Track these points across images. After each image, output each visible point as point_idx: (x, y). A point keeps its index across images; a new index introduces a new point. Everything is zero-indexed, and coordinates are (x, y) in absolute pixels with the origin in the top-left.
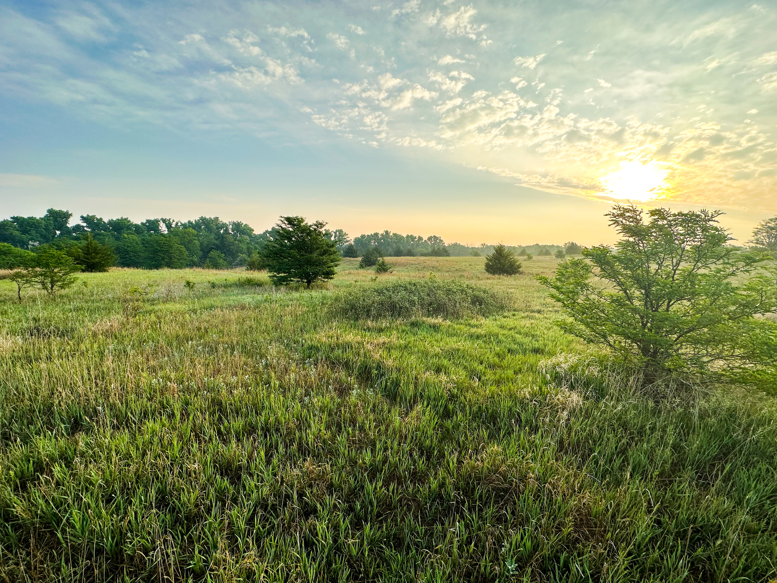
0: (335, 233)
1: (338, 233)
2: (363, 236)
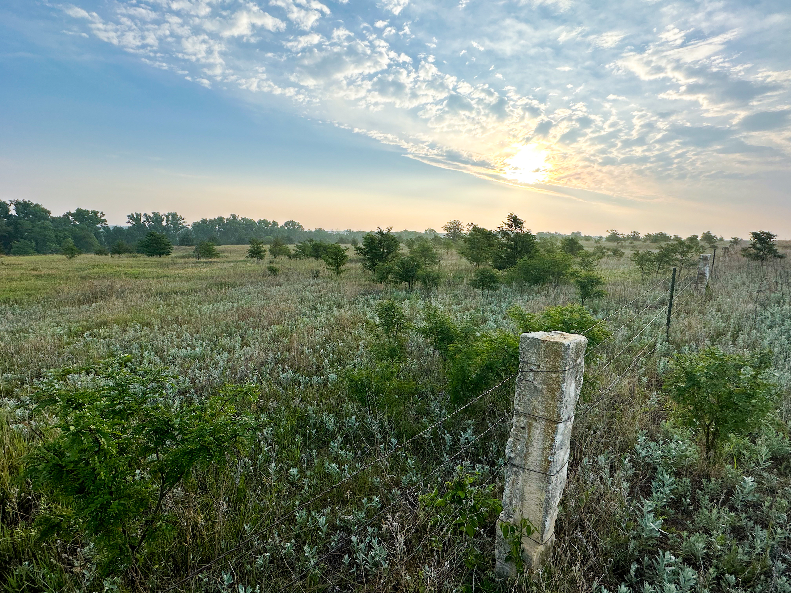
0: (167, 217)
1: (170, 217)
2: (204, 221)
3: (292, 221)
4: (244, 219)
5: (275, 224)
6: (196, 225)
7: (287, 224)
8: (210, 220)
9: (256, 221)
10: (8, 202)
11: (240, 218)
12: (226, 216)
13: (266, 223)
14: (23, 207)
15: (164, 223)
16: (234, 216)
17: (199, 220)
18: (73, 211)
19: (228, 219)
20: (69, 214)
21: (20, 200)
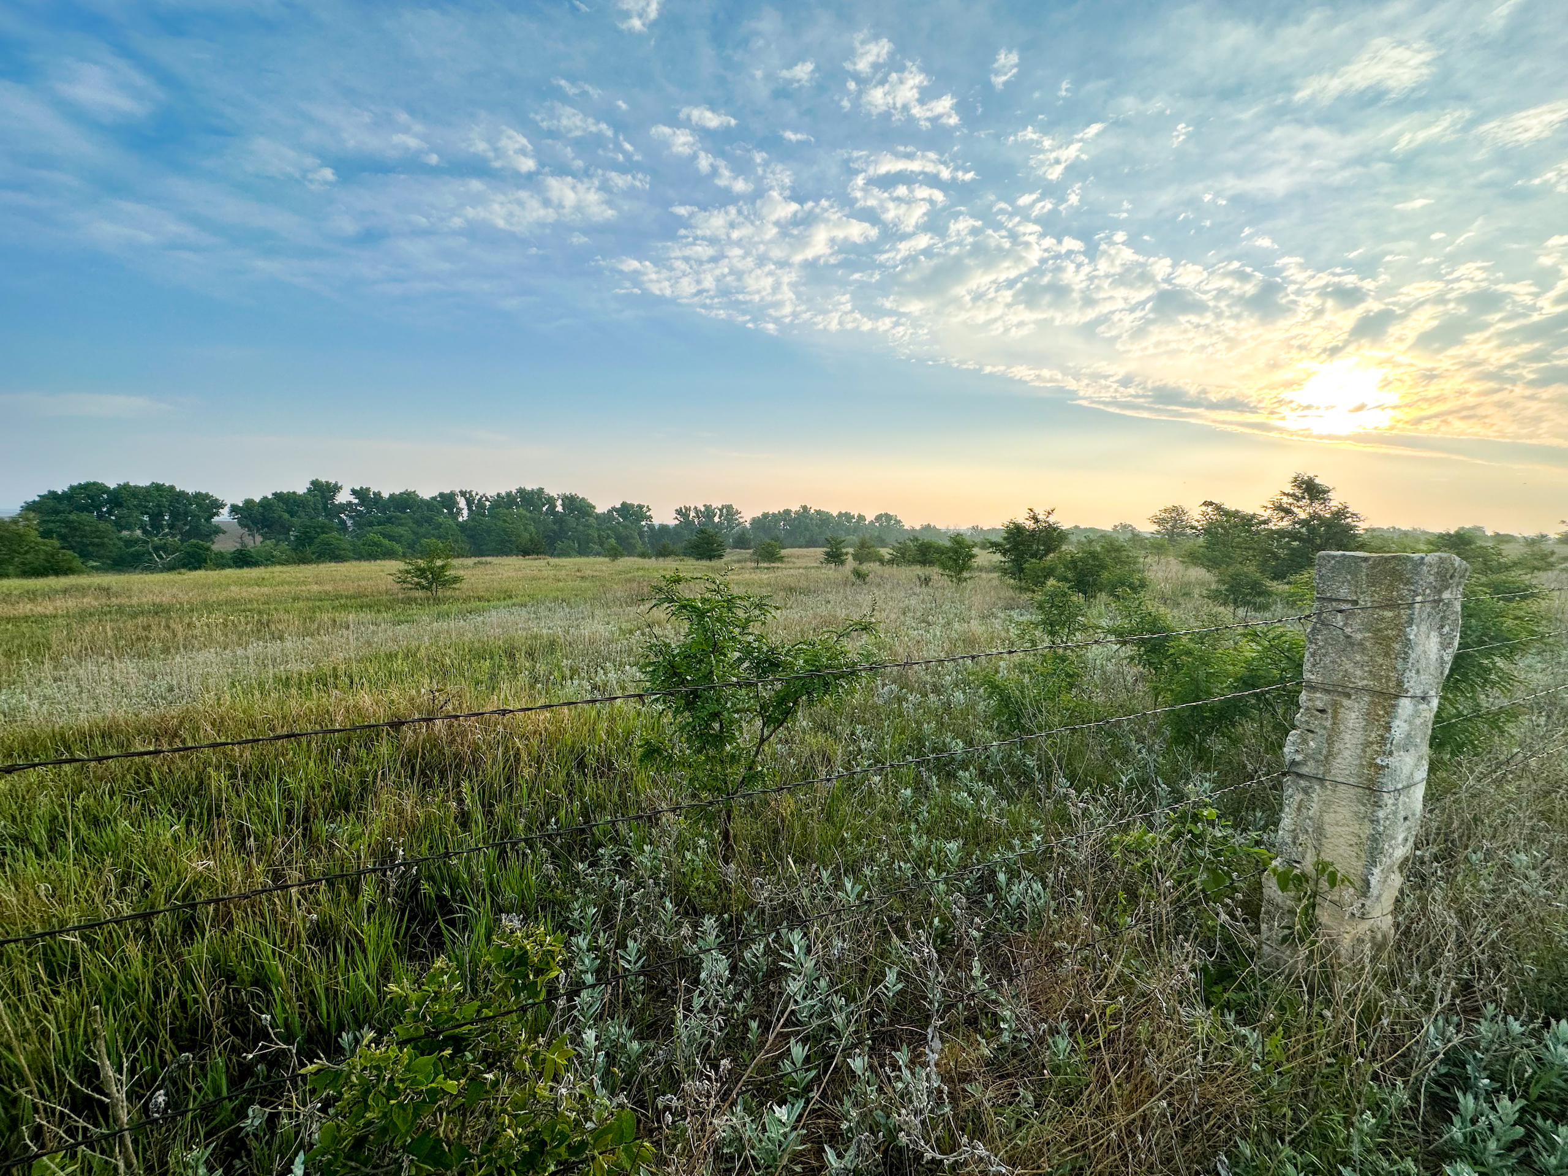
1: (725, 510)
2: (765, 516)
3: (886, 514)
4: (818, 512)
5: (861, 518)
6: (755, 522)
7: (879, 518)
8: (774, 514)
9: (835, 514)
10: (556, 496)
11: (812, 511)
12: (795, 507)
13: (848, 516)
14: (571, 502)
15: (716, 519)
16: (805, 508)
17: (759, 514)
18: (618, 506)
19: (796, 513)
20: (614, 509)
21: (568, 493)
